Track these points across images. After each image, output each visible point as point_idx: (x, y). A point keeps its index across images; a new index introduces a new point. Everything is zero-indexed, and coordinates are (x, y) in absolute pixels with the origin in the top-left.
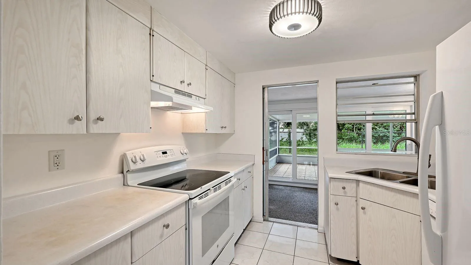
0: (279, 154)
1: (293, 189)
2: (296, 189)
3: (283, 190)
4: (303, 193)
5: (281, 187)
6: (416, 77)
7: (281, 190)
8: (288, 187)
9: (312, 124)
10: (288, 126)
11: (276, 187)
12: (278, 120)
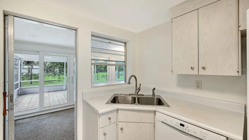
0: (20, 87)
1: (41, 117)
2: (44, 117)
3: (29, 123)
4: (51, 119)
5: (26, 120)
6: (125, 43)
7: (27, 123)
8: (36, 117)
9: (48, 63)
10: (27, 64)
11: (21, 121)
12: (20, 59)
